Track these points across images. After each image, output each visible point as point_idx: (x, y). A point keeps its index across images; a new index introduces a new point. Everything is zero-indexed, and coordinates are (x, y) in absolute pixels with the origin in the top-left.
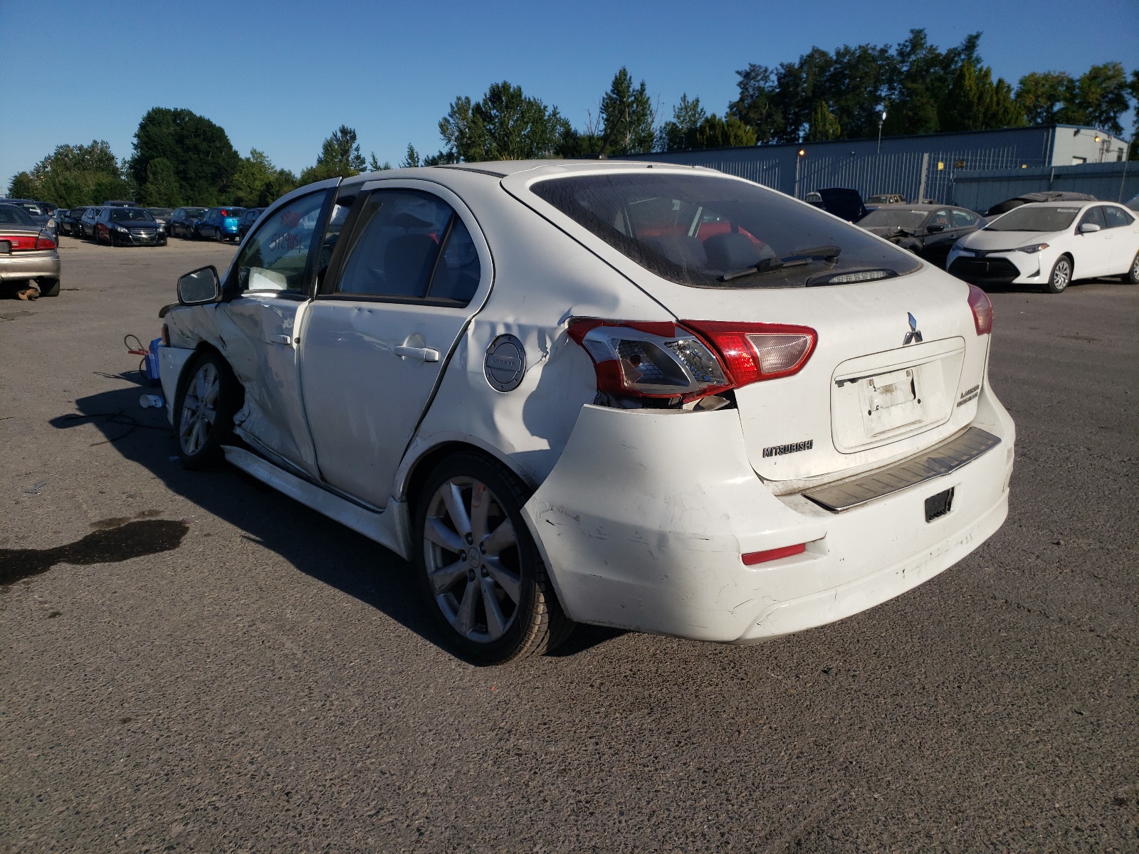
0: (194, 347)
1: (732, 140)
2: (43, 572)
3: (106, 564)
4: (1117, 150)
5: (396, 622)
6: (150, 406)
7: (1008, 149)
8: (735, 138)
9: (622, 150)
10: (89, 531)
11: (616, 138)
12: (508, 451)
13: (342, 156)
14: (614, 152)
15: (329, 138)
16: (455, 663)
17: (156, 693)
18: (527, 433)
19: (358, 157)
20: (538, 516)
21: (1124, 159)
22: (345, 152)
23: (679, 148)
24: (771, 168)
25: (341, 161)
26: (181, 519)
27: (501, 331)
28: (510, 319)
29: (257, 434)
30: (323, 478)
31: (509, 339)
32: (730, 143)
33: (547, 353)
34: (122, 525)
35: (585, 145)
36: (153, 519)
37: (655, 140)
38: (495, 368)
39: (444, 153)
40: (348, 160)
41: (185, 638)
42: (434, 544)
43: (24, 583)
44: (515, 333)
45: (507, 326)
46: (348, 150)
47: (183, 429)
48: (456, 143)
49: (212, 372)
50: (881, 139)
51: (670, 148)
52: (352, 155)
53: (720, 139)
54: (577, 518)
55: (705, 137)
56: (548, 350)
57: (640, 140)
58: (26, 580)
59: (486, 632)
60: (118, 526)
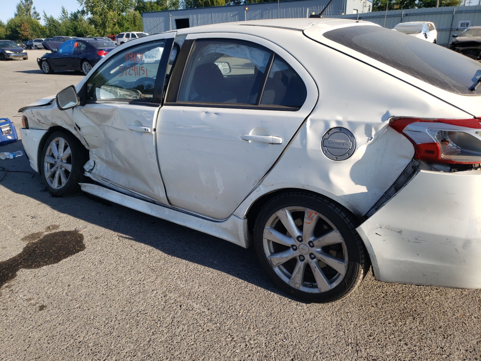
0: (47, 129)
1: (215, 3)
2: (13, 278)
3: (50, 266)
4: (369, 6)
5: (243, 281)
6: (6, 159)
7: (331, 5)
8: (216, 2)
9: (165, 8)
10: (24, 244)
11: (162, 2)
12: (338, 194)
13: (27, 12)
14: (162, 9)
15: (19, 3)
16: (294, 303)
17: (144, 356)
18: (353, 183)
19: (35, 13)
20: (370, 231)
21: (371, 11)
22: (28, 10)
23: (191, 7)
24: (235, 15)
25: (26, 15)
26: (74, 229)
27: (333, 125)
28: (340, 118)
29: (105, 176)
30: (170, 203)
31: (340, 130)
32: (214, 4)
33: (372, 138)
34: (41, 237)
35: (148, 6)
36: (57, 231)
37: (180, 3)
38: (329, 147)
39: (80, 10)
40: (30, 14)
41: (133, 311)
42: (269, 241)
43: (7, 287)
44: (346, 126)
45: (338, 122)
46: (30, 9)
47: (47, 175)
48: (85, 5)
49: (62, 142)
50: (279, 2)
51: (187, 7)
52: (32, 11)
53: (210, 3)
54: (400, 232)
55: (203, 2)
56: (373, 136)
57: (173, 3)
58: (6, 284)
59: (316, 287)
60: (39, 239)
